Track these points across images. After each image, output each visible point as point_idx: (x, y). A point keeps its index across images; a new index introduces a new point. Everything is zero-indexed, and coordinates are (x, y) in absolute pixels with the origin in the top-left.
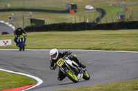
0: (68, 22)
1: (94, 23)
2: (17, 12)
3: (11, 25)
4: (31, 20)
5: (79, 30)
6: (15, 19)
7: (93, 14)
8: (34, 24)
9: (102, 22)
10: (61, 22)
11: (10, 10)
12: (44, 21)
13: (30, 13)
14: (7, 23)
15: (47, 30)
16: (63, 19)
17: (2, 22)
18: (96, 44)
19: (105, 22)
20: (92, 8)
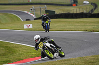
0: (72, 12)
1: (89, 13)
2: (36, 6)
3: (32, 14)
4: (46, 11)
5: (79, 18)
6: (35, 10)
7: (88, 7)
8: (48, 14)
9: (95, 13)
10: (67, 12)
11: (31, 4)
12: (54, 12)
13: (45, 6)
14: (29, 13)
15: (56, 18)
16: (68, 10)
17: (26, 12)
18: (91, 27)
19: (97, 13)
20: (88, 2)
